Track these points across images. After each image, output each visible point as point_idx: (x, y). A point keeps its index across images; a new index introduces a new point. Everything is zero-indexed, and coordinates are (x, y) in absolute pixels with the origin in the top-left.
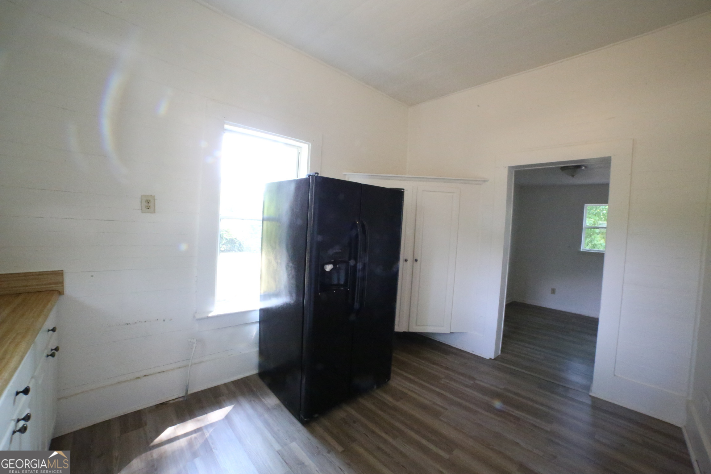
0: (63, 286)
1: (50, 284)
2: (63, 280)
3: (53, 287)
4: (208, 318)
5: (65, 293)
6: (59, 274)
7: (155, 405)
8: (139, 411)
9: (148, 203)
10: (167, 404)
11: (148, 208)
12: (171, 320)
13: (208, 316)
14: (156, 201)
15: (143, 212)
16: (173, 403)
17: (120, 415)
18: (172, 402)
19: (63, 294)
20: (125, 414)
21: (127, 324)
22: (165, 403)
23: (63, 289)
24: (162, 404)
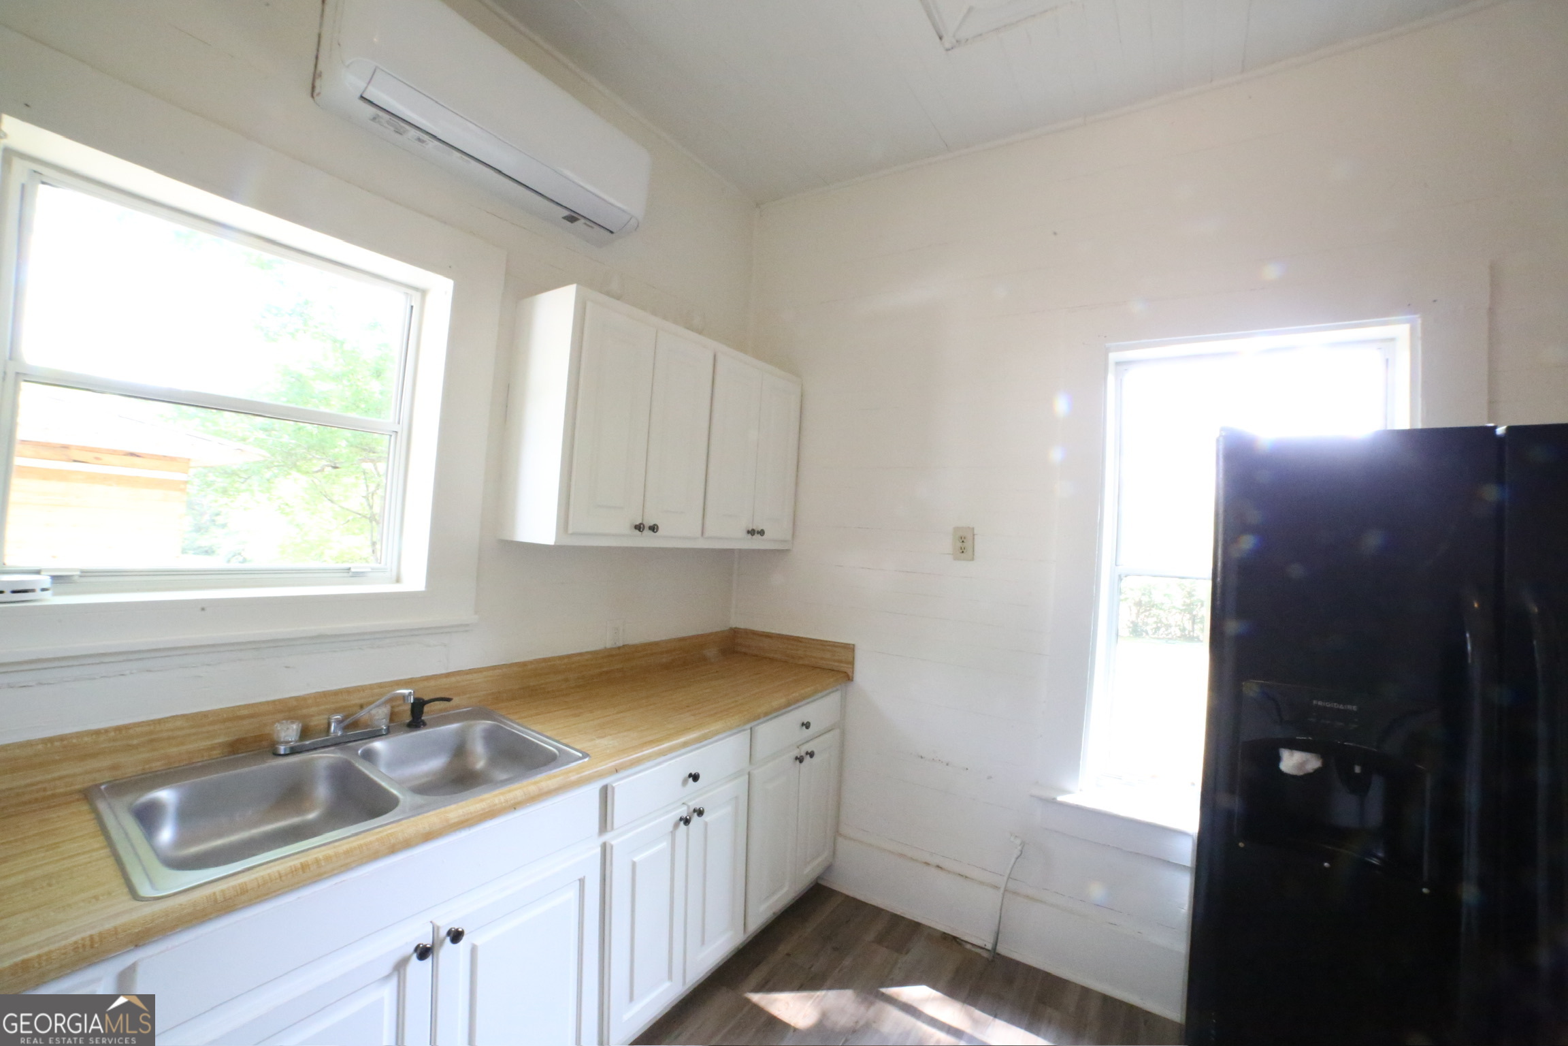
0: (853, 668)
1: (840, 661)
2: (854, 658)
3: (844, 667)
4: (1054, 802)
5: (854, 679)
6: (850, 648)
7: (944, 933)
8: (918, 925)
9: (963, 542)
10: (960, 944)
11: (963, 552)
12: (990, 778)
13: (1054, 799)
14: (976, 537)
15: (956, 559)
16: (970, 951)
17: (895, 912)
18: (968, 946)
19: (852, 680)
20: (902, 915)
21: (922, 757)
22: (960, 941)
23: (853, 673)
24: (955, 938)
